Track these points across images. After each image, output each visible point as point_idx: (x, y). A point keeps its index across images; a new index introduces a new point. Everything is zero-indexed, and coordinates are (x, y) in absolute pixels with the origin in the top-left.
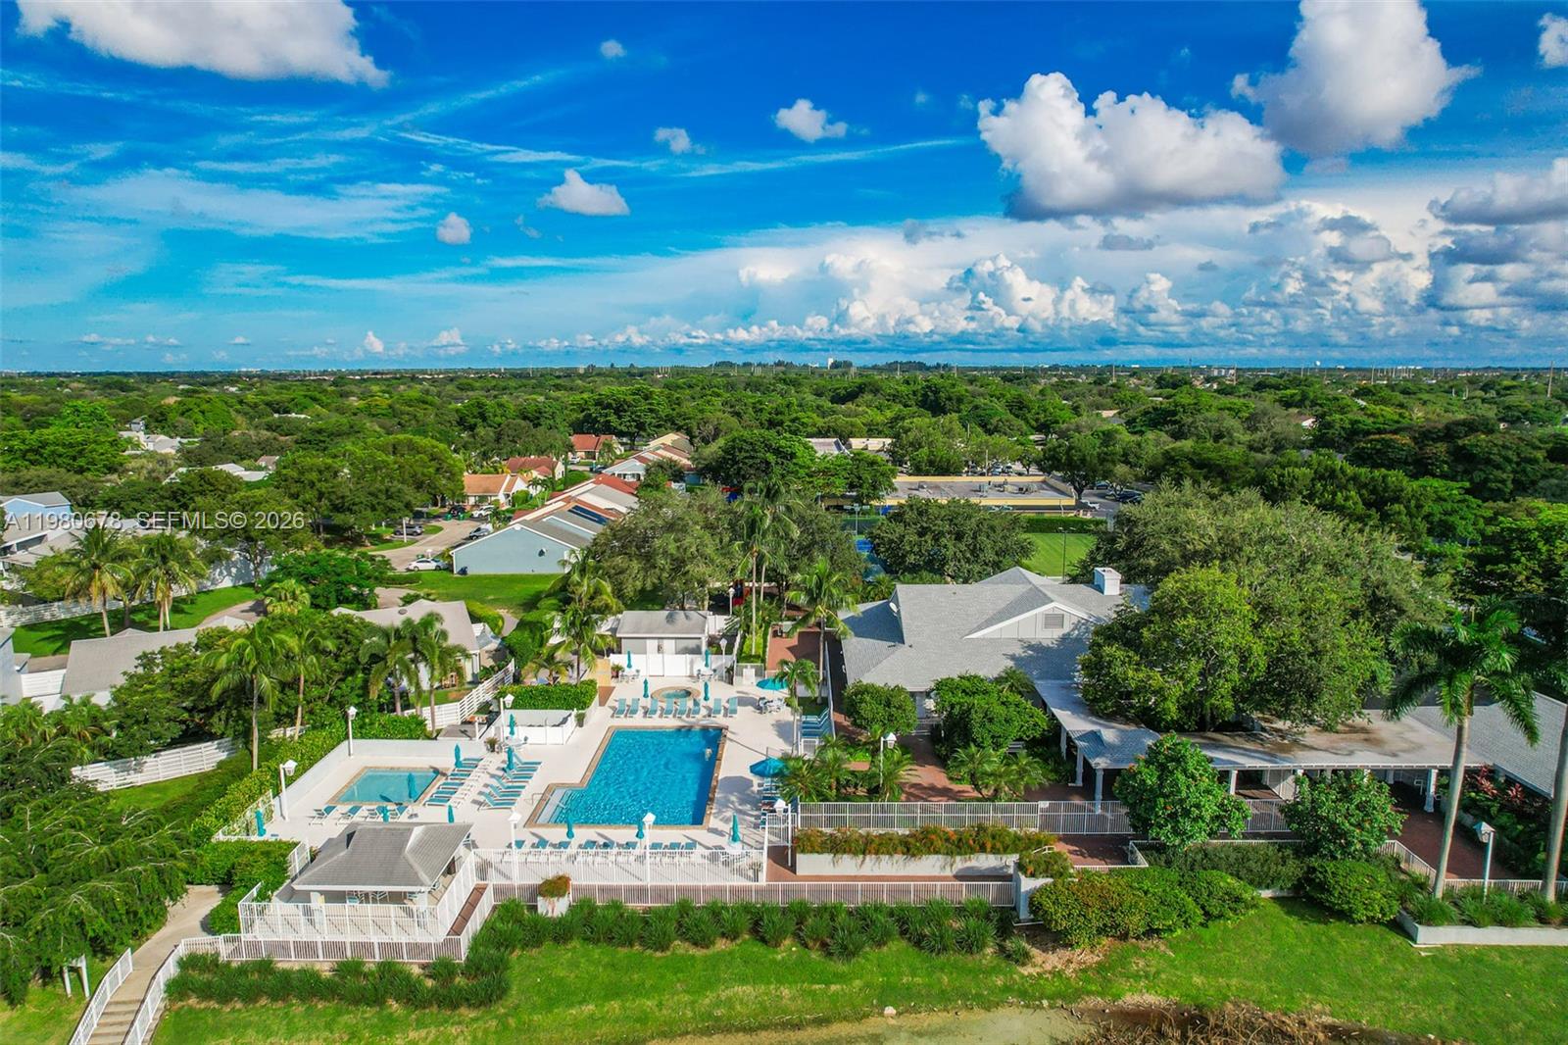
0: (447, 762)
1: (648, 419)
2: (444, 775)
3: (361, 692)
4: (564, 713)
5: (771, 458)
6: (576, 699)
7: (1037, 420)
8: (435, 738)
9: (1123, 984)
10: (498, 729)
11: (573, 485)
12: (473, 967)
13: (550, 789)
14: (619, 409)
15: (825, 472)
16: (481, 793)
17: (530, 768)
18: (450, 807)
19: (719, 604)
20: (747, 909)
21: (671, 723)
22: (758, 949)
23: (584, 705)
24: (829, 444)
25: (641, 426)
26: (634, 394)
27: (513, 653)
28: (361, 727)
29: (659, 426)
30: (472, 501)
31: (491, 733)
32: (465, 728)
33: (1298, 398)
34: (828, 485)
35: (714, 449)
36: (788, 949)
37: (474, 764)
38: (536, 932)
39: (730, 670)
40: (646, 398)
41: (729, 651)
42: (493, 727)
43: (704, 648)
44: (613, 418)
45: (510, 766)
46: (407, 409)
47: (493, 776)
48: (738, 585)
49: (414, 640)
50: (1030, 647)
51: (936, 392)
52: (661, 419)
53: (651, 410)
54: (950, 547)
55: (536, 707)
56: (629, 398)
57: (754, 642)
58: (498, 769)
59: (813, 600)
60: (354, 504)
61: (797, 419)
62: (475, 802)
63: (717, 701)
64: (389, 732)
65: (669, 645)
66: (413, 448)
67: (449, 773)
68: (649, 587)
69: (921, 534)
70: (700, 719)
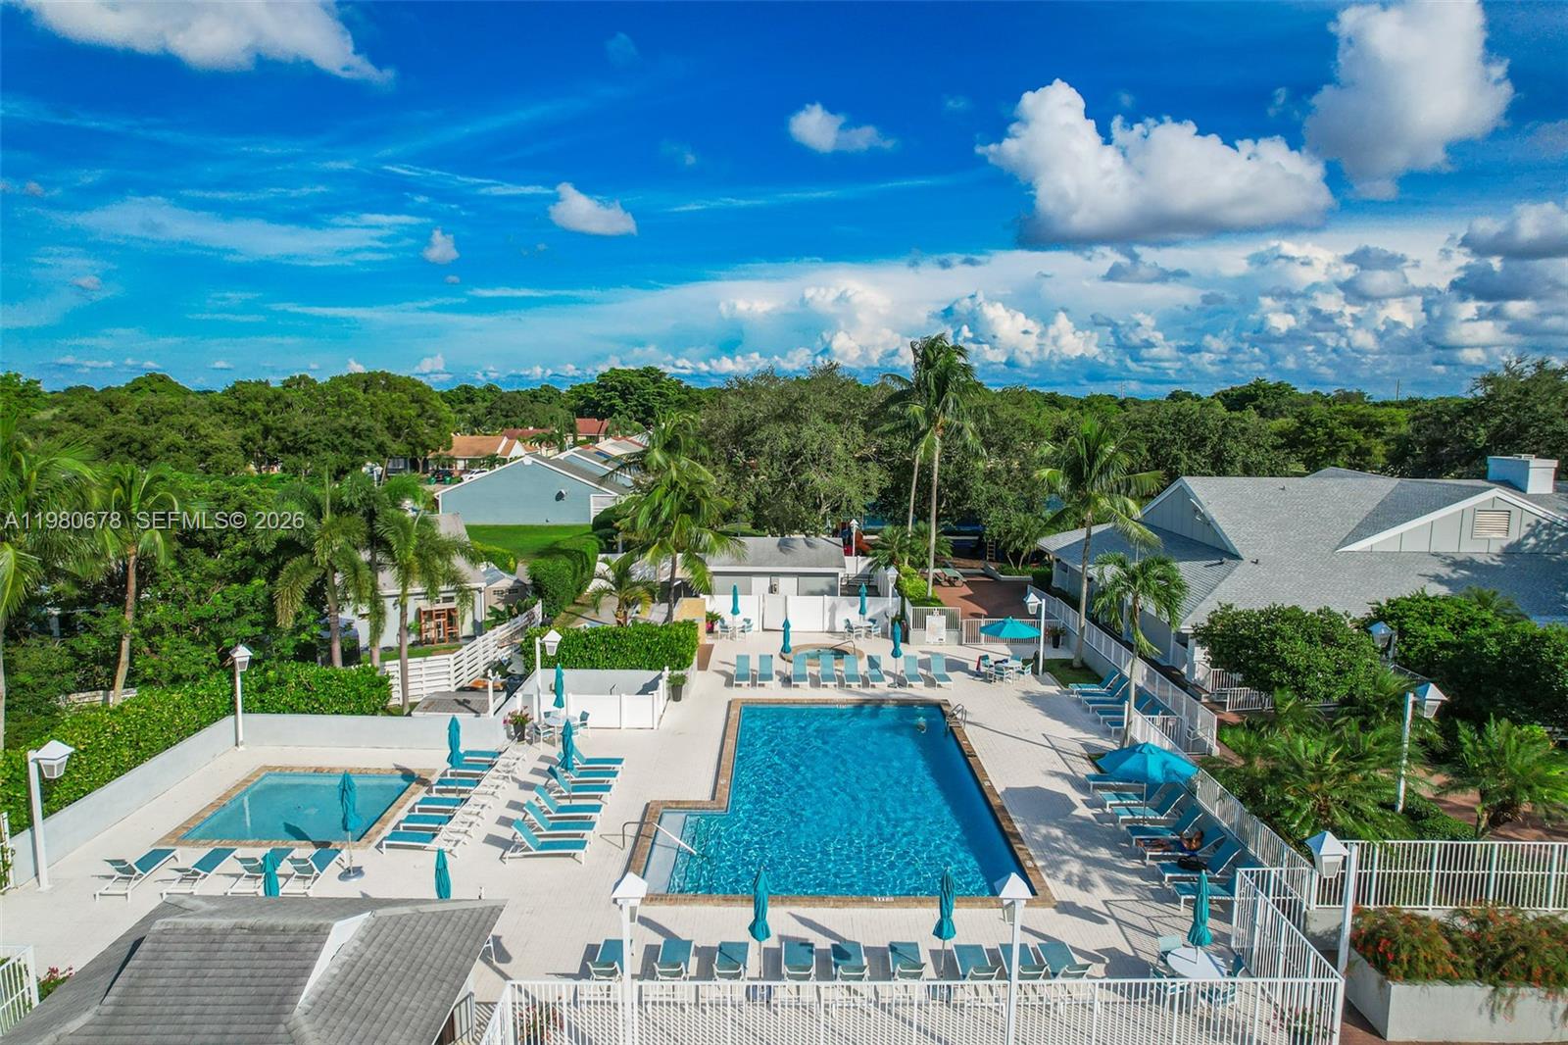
0: (432, 759)
2: (424, 782)
3: (258, 617)
4: (648, 676)
6: (666, 651)
8: (409, 714)
10: (528, 698)
16: (505, 822)
17: (601, 772)
18: (441, 854)
23: (682, 662)
27: (538, 593)
28: (261, 690)
30: (461, 465)
31: (517, 703)
32: (467, 697)
37: (488, 761)
39: (898, 620)
42: (519, 695)
45: (566, 764)
47: (527, 786)
49: (371, 516)
50: (1458, 565)
55: (594, 665)
56: (636, 380)
58: (536, 772)
60: (310, 442)
62: (492, 840)
64: (313, 702)
65: (787, 584)
67: (434, 779)
70: (885, 689)
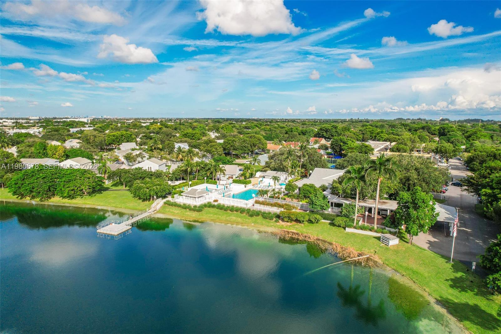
1: (335, 134)
4: (242, 185)
12: (199, 207)
14: (327, 131)
22: (239, 214)
26: (332, 127)
36: (244, 214)
38: (210, 206)
40: (335, 128)
44: (325, 133)
55: (238, 183)
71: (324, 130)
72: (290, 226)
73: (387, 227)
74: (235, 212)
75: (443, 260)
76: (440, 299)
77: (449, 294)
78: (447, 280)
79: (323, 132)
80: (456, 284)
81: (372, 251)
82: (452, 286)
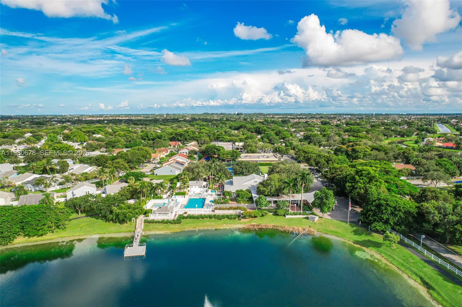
0: (167, 202)
1: (188, 138)
4: (182, 196)
5: (215, 150)
6: (183, 194)
7: (282, 137)
8: (164, 199)
9: (252, 222)
11: (173, 155)
12: (177, 220)
13: (182, 205)
14: (181, 135)
15: (227, 154)
17: (179, 203)
19: (205, 180)
20: (209, 215)
21: (198, 197)
22: (210, 219)
23: (185, 195)
24: (230, 144)
25: (186, 139)
26: (184, 132)
27: (172, 188)
28: (153, 197)
29: (190, 139)
30: (152, 159)
32: (168, 198)
33: (349, 130)
34: (227, 157)
35: (204, 147)
36: (213, 219)
37: (170, 202)
38: (184, 218)
39: (207, 190)
40: (187, 132)
41: (207, 187)
42: (172, 198)
43: (203, 187)
44: (179, 137)
45: (176, 202)
46: (128, 134)
47: (173, 204)
48: (208, 177)
50: (252, 186)
51: (259, 129)
52: (191, 137)
53: (188, 136)
54: (244, 170)
55: (178, 195)
56: (183, 133)
57: (211, 186)
59: (219, 179)
61: (223, 137)
63: (205, 194)
64: (157, 198)
65: (197, 187)
66: (142, 149)
68: (193, 177)
69: (240, 168)
70: (202, 197)
71: (178, 135)
72: (250, 221)
73: (307, 211)
74: (205, 219)
75: (345, 223)
76: (354, 241)
77: (356, 238)
78: (351, 232)
79: (178, 137)
80: (356, 233)
81: (308, 226)
82: (355, 234)
